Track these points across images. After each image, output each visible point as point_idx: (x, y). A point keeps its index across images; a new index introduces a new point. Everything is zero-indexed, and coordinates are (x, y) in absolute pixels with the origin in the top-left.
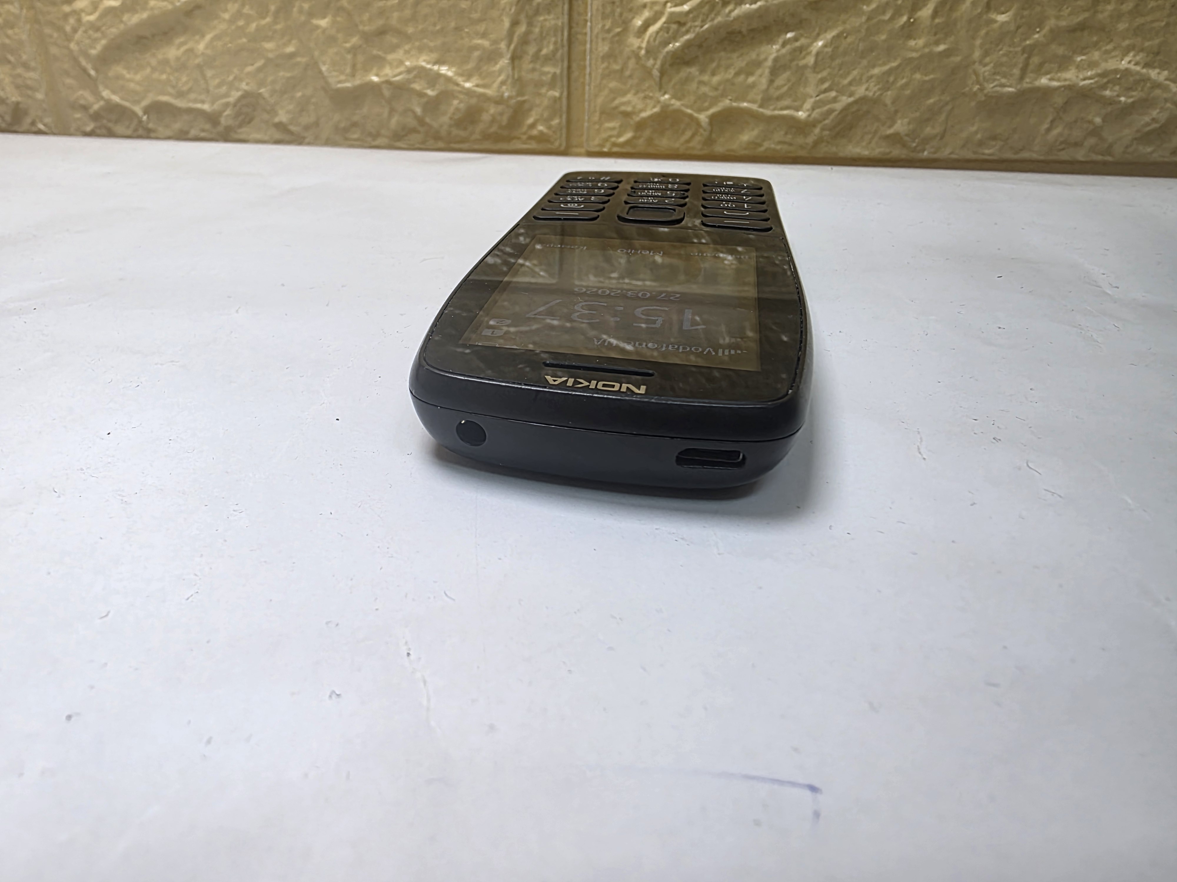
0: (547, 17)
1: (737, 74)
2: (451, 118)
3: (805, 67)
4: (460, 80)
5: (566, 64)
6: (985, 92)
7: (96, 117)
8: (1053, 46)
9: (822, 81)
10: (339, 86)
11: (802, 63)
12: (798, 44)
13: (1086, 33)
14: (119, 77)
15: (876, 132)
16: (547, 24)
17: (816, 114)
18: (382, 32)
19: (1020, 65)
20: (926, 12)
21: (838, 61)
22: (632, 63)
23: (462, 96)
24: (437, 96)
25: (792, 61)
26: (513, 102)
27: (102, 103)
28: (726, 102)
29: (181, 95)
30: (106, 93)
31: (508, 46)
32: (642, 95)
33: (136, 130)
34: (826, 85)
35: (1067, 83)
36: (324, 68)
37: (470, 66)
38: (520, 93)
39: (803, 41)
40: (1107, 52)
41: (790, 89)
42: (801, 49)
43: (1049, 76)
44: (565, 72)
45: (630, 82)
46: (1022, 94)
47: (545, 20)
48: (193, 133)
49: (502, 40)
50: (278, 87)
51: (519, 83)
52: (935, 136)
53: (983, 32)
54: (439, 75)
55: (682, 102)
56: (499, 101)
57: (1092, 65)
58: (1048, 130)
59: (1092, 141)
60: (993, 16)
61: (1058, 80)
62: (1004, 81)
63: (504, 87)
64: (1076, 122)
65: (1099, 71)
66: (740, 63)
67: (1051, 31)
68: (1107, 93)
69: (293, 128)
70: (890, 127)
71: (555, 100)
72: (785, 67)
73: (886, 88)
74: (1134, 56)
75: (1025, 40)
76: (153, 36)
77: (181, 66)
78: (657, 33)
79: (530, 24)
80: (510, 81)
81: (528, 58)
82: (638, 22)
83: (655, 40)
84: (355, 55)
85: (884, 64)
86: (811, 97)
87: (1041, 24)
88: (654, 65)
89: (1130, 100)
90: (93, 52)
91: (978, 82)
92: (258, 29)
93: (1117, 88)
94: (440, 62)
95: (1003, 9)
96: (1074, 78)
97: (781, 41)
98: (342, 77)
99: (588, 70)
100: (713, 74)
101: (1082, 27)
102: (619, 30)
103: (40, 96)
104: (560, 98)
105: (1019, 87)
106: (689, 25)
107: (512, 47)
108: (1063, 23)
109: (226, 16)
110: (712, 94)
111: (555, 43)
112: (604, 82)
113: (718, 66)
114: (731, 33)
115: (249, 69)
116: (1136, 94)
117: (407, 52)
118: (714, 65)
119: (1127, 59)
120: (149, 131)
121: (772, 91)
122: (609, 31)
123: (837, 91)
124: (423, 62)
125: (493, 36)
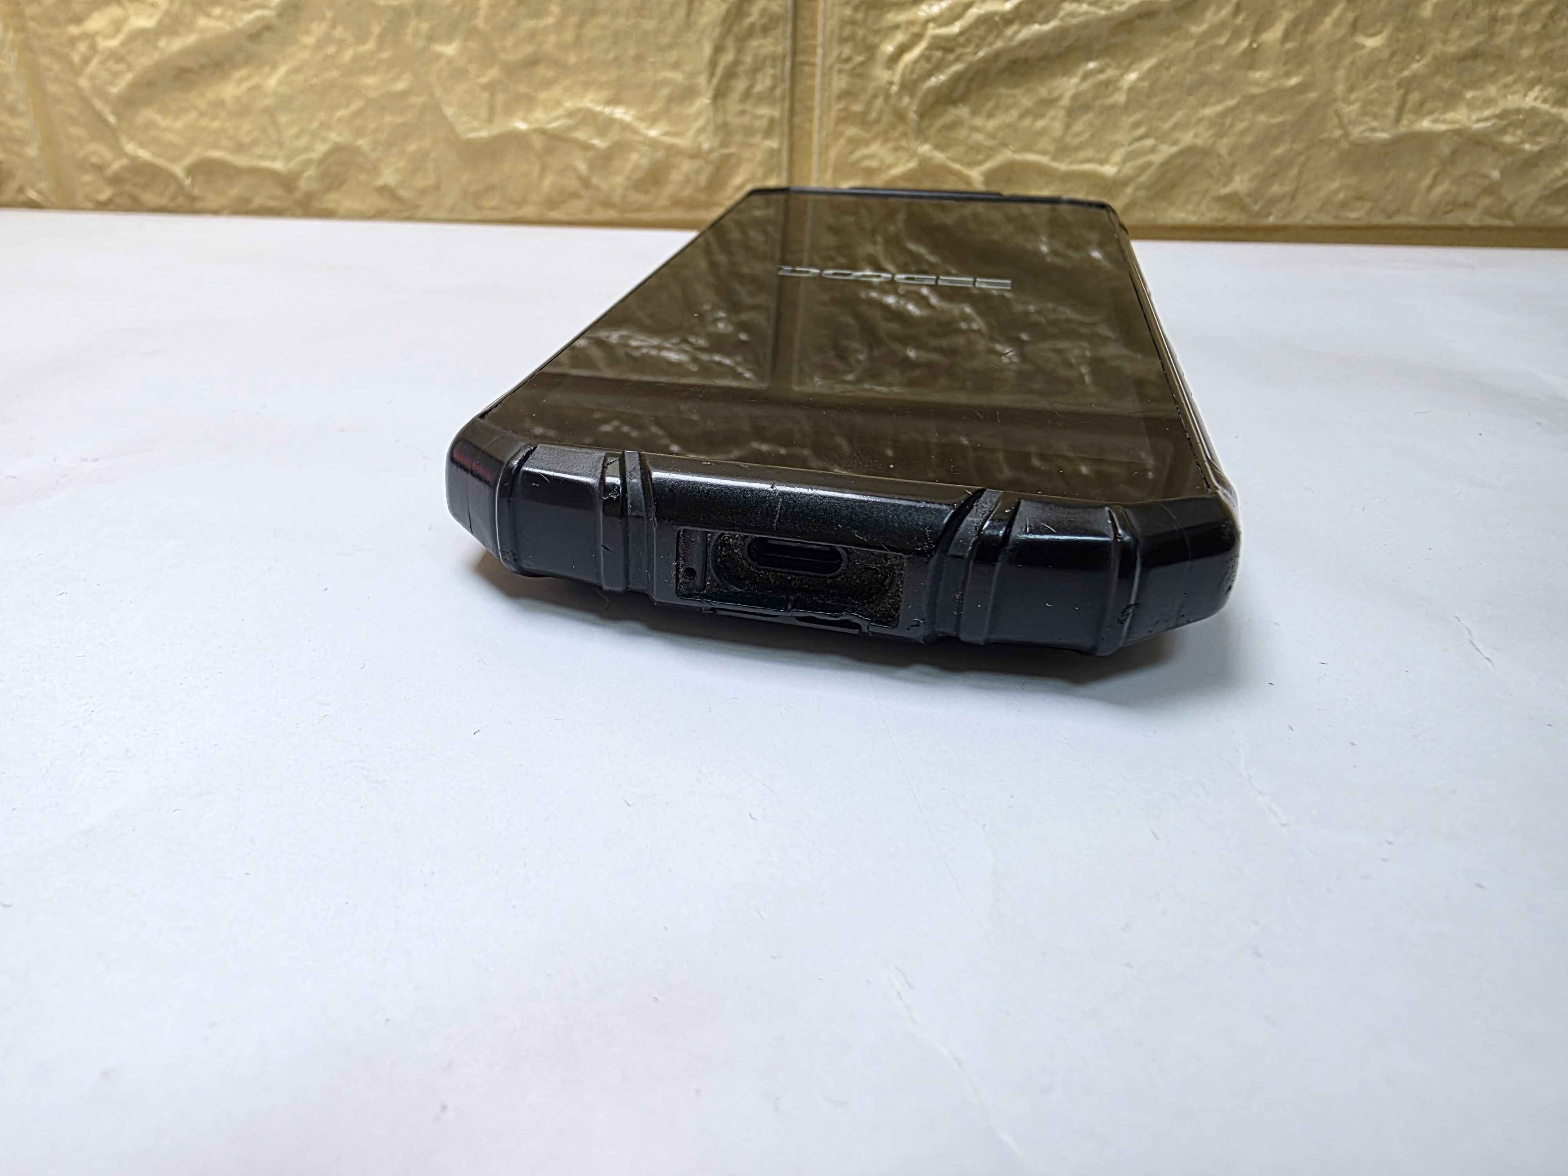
0: (763, 41)
1: (1022, 117)
2: (628, 178)
3: (1114, 106)
4: (641, 126)
5: (787, 104)
6: (1351, 138)
7: (116, 180)
8: (1437, 79)
9: (1136, 125)
10: (472, 135)
11: (1110, 101)
12: (1102, 77)
13: (1480, 62)
14: (150, 125)
15: (1206, 192)
16: (763, 52)
17: (1128, 169)
18: (532, 62)
19: (1396, 104)
20: (1273, 35)
21: (1155, 101)
22: (879, 102)
23: (644, 148)
24: (610, 149)
25: (1096, 98)
26: (715, 155)
27: (124, 161)
28: (1006, 155)
29: (240, 148)
30: (130, 148)
31: (709, 81)
32: (891, 145)
33: (174, 198)
34: (1141, 131)
35: (1457, 126)
36: (449, 112)
37: (654, 108)
38: (724, 144)
39: (1110, 73)
40: (1506, 86)
41: (1093, 136)
42: (1107, 83)
43: (1429, 118)
44: (786, 116)
45: (876, 129)
46: (1397, 141)
47: (761, 46)
48: (258, 201)
49: (701, 72)
50: (383, 137)
51: (724, 130)
52: (1282, 198)
53: (1347, 61)
54: (611, 121)
55: (949, 155)
56: (695, 154)
57: (1488, 102)
58: (1430, 188)
59: (1486, 201)
60: (1361, 39)
61: (1444, 122)
62: (1374, 124)
63: (702, 138)
64: (1465, 176)
65: (1497, 111)
66: (1027, 102)
67: (1435, 58)
68: (1508, 139)
69: (402, 193)
70: (1225, 185)
71: (773, 154)
72: (1086, 107)
73: (1220, 135)
74: (1542, 91)
75: (1402, 70)
76: (202, 67)
77: (242, 110)
78: (916, 62)
79: (740, 51)
80: (711, 128)
81: (735, 96)
82: (889, 48)
83: (912, 72)
84: (493, 94)
85: (1218, 102)
86: (1122, 145)
87: (1421, 50)
88: (910, 105)
89: (1536, 148)
90: (114, 90)
91: (1342, 126)
92: (355, 59)
93: (1519, 132)
94: (613, 101)
95: (1371, 31)
96: (1465, 120)
97: (1080, 72)
98: (475, 124)
99: (817, 112)
100: (990, 116)
101: (1474, 54)
102: (860, 59)
103: (31, 151)
104: (779, 150)
105: (1395, 132)
106: (959, 51)
107: (715, 81)
108: (1452, 49)
109: (309, 40)
110: (990, 143)
111: (774, 77)
112: (840, 128)
113: (997, 106)
114: (1014, 62)
115: (340, 113)
116: (1544, 141)
117: (567, 89)
118: (990, 105)
119: (1532, 94)
120: (194, 199)
121: (1068, 139)
122: (848, 60)
123: (1156, 139)
124: (589, 101)
125: (688, 68)
